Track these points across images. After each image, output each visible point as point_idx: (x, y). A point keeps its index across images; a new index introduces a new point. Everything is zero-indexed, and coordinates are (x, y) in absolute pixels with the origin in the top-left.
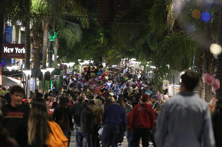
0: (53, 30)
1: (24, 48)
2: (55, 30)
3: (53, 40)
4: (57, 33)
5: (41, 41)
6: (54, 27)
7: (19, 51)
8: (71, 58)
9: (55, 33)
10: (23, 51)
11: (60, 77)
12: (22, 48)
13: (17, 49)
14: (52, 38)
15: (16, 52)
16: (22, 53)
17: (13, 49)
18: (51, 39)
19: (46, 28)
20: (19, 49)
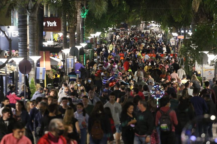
0: (84, 7)
1: (54, 21)
2: (86, 7)
3: (84, 16)
4: (88, 11)
5: (76, 21)
6: (85, 5)
7: (51, 24)
8: (97, 27)
9: (86, 10)
10: (54, 24)
11: (92, 51)
12: (54, 22)
13: (48, 23)
14: (84, 15)
15: (48, 26)
16: (53, 26)
17: (45, 22)
18: (82, 16)
19: (78, 7)
20: (51, 23)
